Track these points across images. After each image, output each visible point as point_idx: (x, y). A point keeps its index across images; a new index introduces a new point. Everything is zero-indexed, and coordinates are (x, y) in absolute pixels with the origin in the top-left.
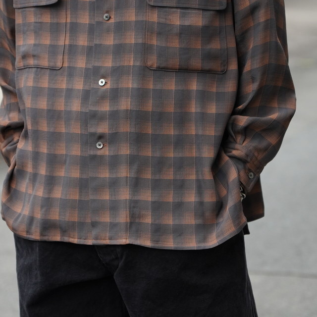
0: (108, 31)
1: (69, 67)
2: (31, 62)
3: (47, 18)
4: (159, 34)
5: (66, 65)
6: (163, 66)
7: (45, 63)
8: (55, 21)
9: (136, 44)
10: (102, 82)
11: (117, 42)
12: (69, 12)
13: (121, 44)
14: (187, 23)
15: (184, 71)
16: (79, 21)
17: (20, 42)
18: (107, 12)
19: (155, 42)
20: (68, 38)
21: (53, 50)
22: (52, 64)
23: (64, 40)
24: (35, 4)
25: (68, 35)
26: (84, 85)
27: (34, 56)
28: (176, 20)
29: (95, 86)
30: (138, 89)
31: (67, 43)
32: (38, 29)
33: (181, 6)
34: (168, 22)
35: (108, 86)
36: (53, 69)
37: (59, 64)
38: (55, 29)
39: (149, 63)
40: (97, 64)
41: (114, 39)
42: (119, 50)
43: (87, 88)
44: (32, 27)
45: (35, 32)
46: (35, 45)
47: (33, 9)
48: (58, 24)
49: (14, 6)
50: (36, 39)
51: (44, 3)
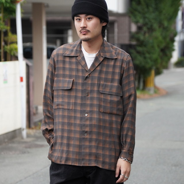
0: (88, 99)
1: (74, 109)
2: (61, 107)
3: (66, 93)
4: (104, 102)
5: (73, 108)
6: (104, 112)
7: (66, 107)
8: (69, 94)
9: (97, 104)
10: (86, 115)
11: (91, 103)
12: (74, 92)
13: (92, 104)
14: (112, 99)
15: (111, 114)
16: (77, 95)
17: (55, 100)
18: (87, 93)
19: (102, 104)
20: (74, 100)
21: (69, 104)
22: (68, 108)
23: (72, 101)
24: (62, 89)
25: (74, 99)
26: (80, 115)
27: (62, 105)
28: (109, 98)
29: (84, 116)
30: (98, 118)
31: (74, 101)
32: (63, 97)
33: (110, 94)
34: (106, 98)
35: (89, 116)
36: (68, 109)
37: (71, 108)
38: (69, 97)
39: (101, 111)
40: (84, 109)
41: (90, 102)
42: (92, 105)
43: (81, 116)
44: (61, 96)
45: (62, 98)
46: (62, 102)
47: (61, 90)
48: (70, 95)
49: (53, 89)
50: (62, 100)
51: (66, 89)
